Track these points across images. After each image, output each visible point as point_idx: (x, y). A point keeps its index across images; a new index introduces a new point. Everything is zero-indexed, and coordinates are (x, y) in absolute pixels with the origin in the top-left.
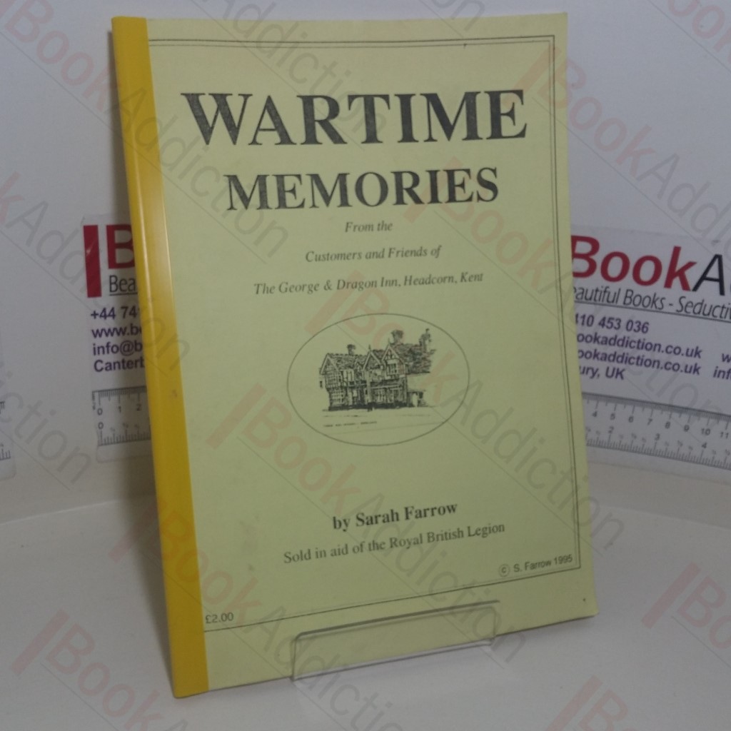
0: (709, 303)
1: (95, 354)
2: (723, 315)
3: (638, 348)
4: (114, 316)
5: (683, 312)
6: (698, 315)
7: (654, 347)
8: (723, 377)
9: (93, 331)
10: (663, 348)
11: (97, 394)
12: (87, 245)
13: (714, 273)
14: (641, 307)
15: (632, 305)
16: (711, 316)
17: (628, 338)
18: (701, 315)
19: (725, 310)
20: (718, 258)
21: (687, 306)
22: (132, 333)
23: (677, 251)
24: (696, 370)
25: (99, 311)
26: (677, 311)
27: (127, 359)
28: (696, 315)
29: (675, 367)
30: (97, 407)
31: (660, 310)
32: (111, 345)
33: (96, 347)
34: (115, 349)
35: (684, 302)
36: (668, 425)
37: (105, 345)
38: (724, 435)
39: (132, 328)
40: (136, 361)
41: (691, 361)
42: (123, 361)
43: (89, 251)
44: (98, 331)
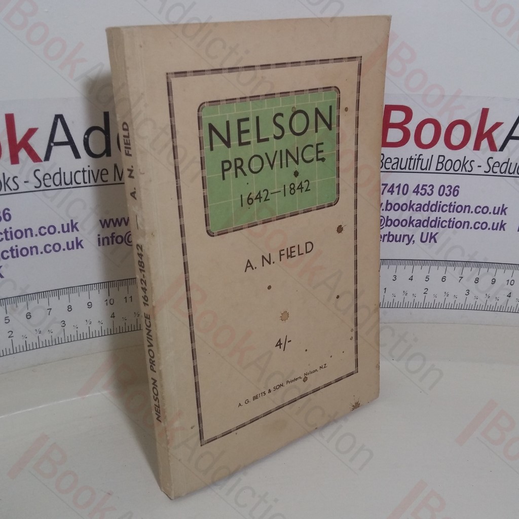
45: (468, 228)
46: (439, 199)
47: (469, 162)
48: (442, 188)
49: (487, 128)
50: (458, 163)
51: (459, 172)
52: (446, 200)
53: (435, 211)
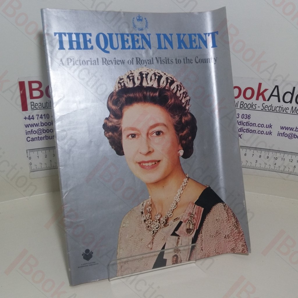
0: (274, 105)
1: (27, 135)
2: (280, 110)
3: (247, 125)
4: (33, 119)
5: (264, 110)
6: (270, 111)
7: (253, 125)
8: (281, 136)
9: (25, 125)
10: (257, 125)
11: (28, 151)
12: (21, 89)
13: (275, 93)
14: (247, 108)
15: (243, 108)
16: (275, 111)
17: (243, 121)
18: (271, 111)
19: (281, 108)
20: (277, 87)
21: (265, 107)
22: (41, 126)
23: (260, 85)
24: (271, 133)
25: (27, 117)
26: (261, 109)
27: (40, 136)
28: (269, 111)
29: (262, 133)
30: (29, 156)
31: (255, 110)
32: (33, 130)
33: (27, 131)
34: (35, 132)
35: (264, 105)
36: (260, 156)
37: (30, 131)
38: (283, 160)
39: (41, 123)
40: (44, 137)
41: (268, 130)
42: (38, 137)
43: (21, 92)
44: (27, 125)
45: (255, 133)
46: (242, 120)
47: (254, 105)
48: (243, 115)
49: (261, 91)
50: (249, 105)
51: (250, 109)
52: (245, 121)
53: (240, 125)
